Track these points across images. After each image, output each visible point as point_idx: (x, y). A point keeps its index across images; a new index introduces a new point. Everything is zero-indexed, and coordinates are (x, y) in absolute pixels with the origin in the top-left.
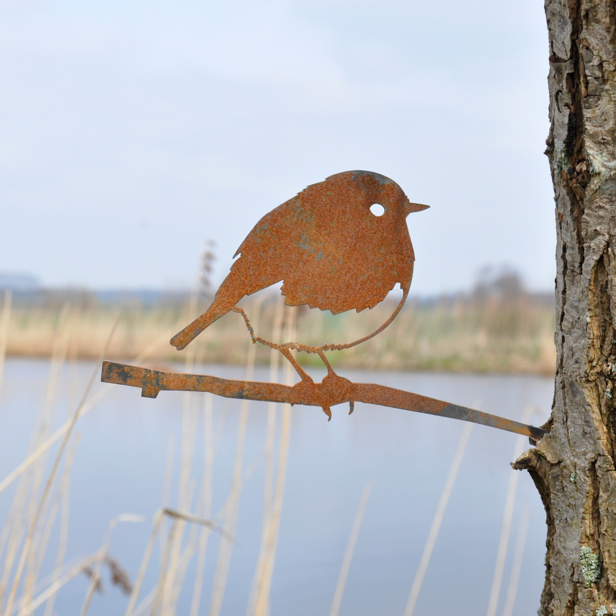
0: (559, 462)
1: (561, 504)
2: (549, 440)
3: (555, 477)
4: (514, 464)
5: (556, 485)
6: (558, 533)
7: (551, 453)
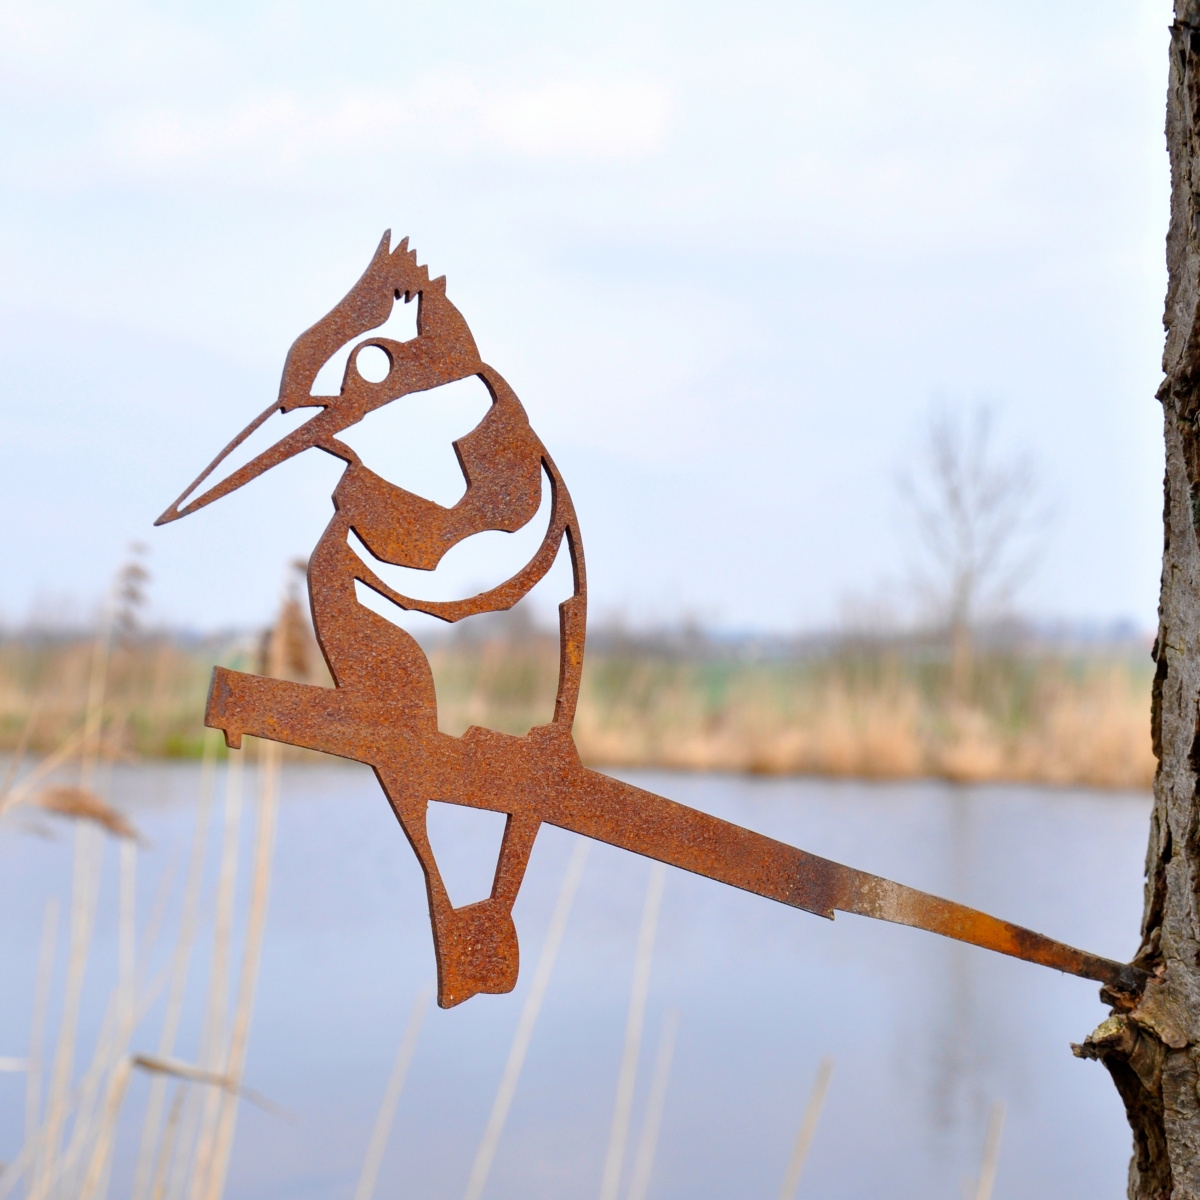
0: (1190, 1045)
1: (1190, 1131)
2: (1160, 997)
3: (1178, 1076)
4: (1080, 1047)
5: (1179, 1094)
6: (1182, 1191)
7: (1169, 1026)
